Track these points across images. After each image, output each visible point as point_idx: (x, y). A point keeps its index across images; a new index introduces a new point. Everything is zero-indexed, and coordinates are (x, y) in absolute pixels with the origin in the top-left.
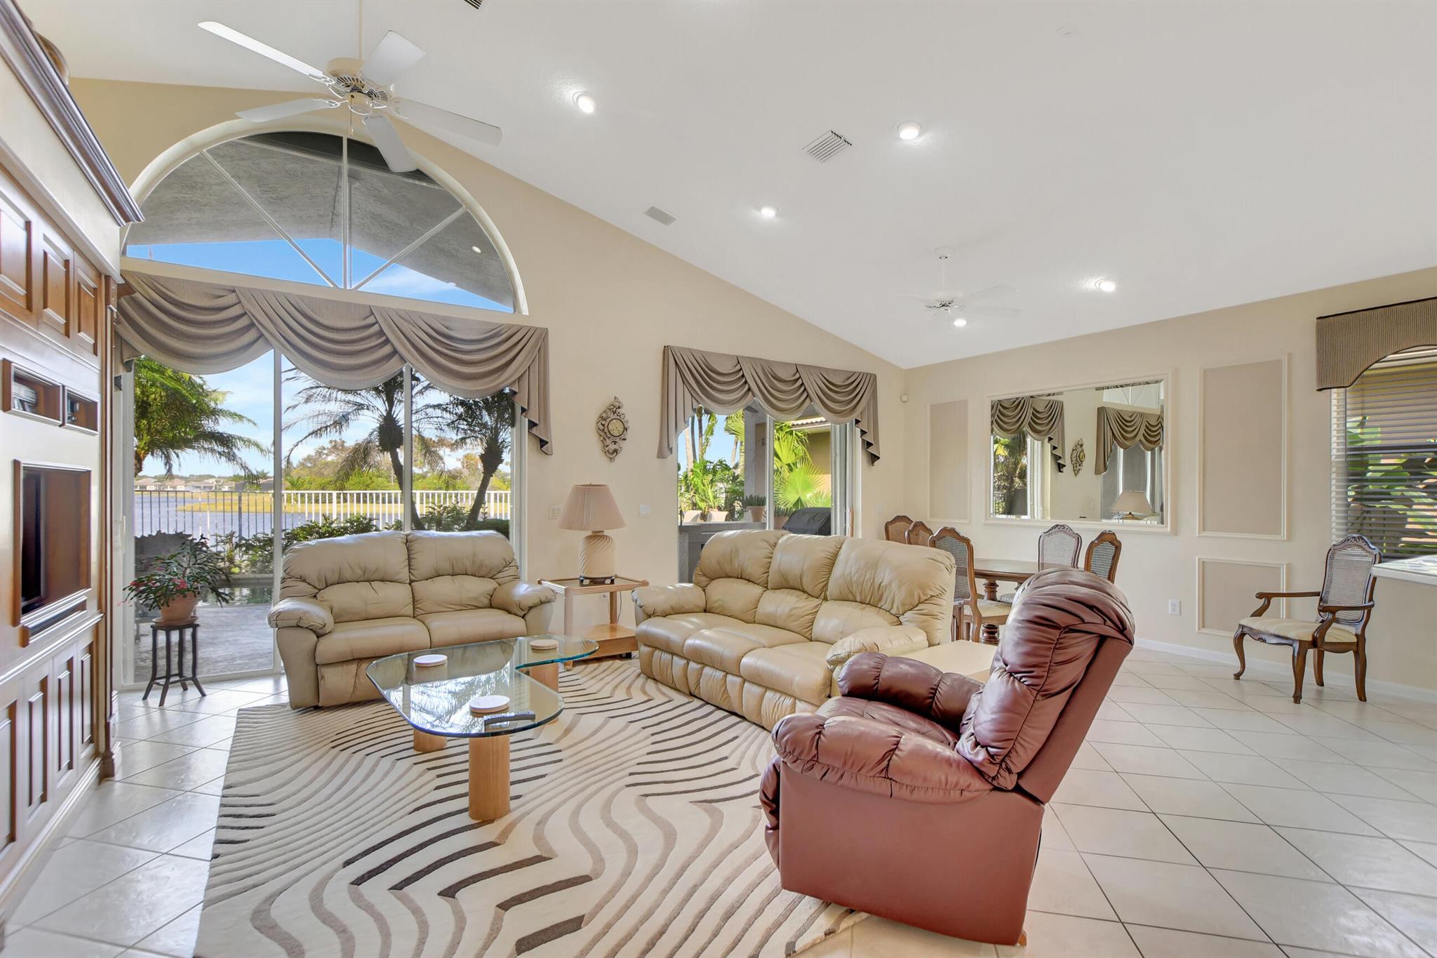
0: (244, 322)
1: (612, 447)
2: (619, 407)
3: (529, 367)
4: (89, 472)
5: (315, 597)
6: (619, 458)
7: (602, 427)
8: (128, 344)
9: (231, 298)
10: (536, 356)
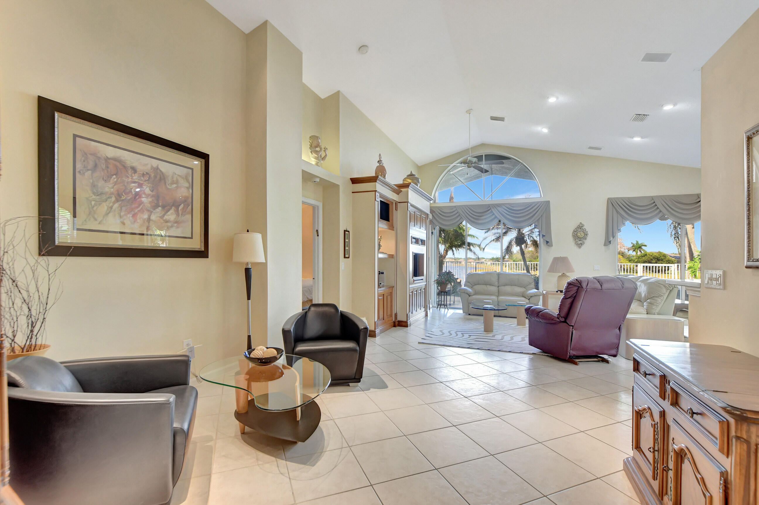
0: (458, 214)
1: (580, 242)
2: (582, 226)
3: (542, 215)
4: (424, 254)
5: (472, 287)
6: (583, 247)
7: (574, 235)
8: (435, 224)
9: (454, 209)
10: (544, 211)
